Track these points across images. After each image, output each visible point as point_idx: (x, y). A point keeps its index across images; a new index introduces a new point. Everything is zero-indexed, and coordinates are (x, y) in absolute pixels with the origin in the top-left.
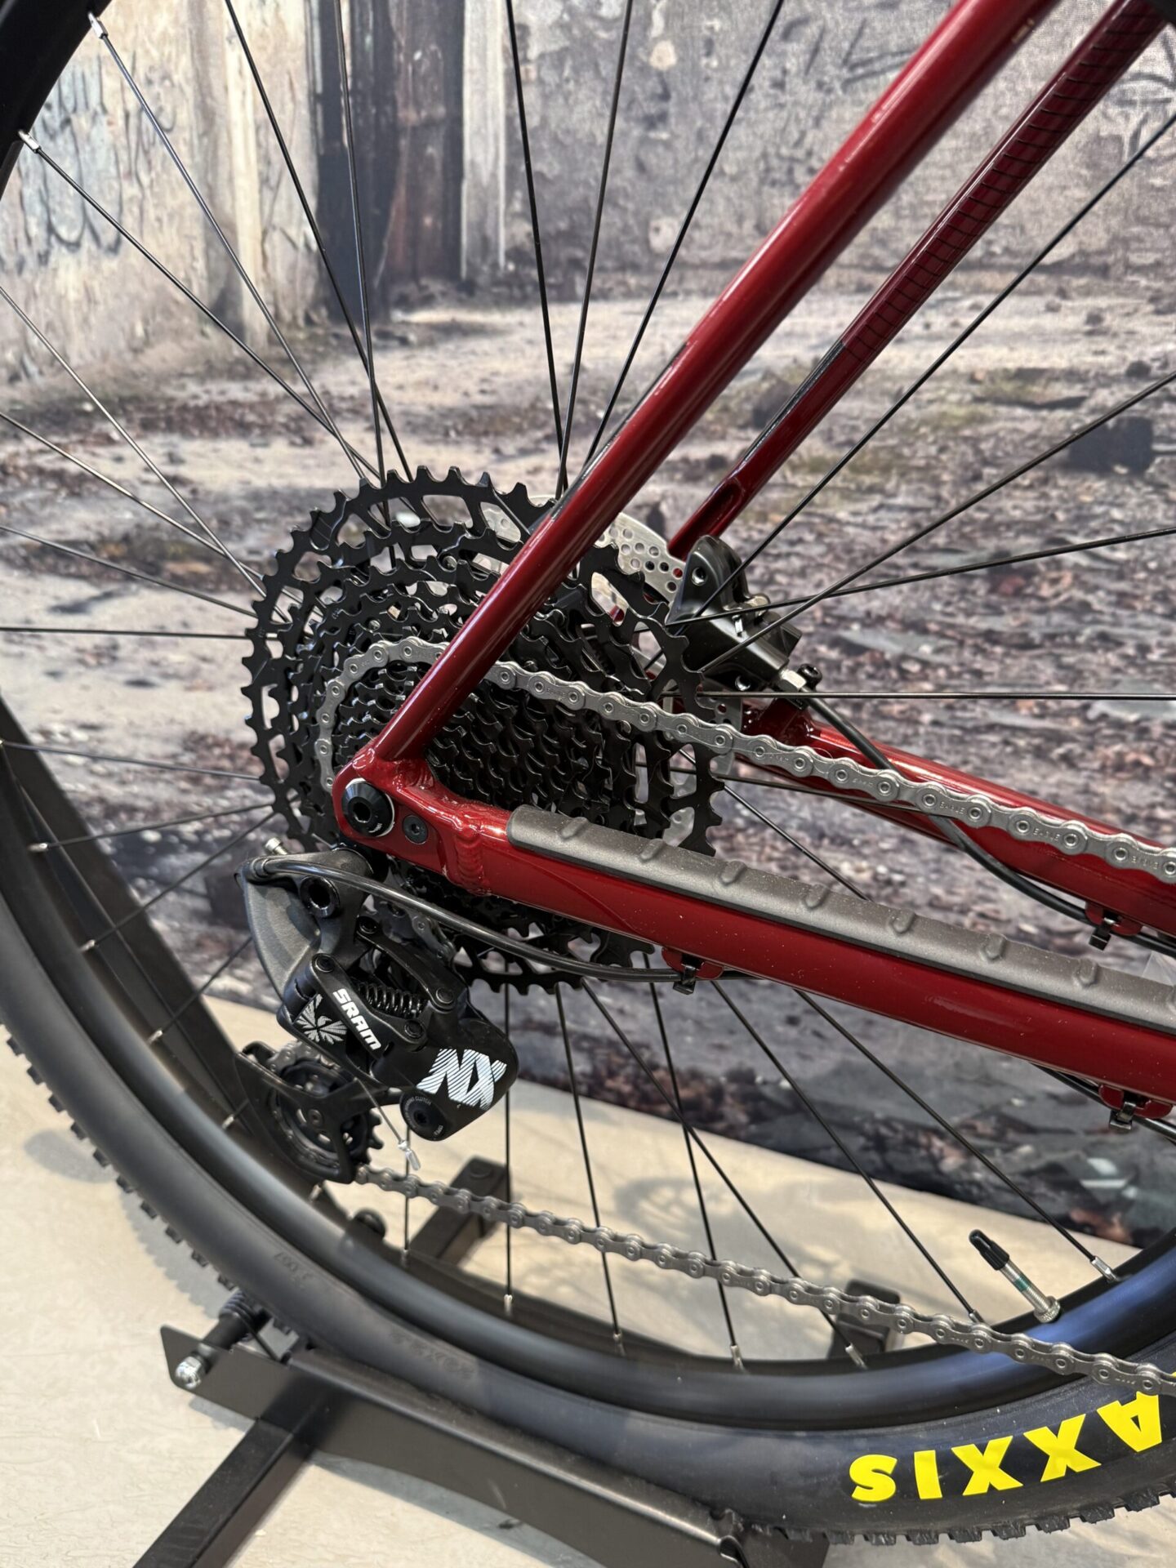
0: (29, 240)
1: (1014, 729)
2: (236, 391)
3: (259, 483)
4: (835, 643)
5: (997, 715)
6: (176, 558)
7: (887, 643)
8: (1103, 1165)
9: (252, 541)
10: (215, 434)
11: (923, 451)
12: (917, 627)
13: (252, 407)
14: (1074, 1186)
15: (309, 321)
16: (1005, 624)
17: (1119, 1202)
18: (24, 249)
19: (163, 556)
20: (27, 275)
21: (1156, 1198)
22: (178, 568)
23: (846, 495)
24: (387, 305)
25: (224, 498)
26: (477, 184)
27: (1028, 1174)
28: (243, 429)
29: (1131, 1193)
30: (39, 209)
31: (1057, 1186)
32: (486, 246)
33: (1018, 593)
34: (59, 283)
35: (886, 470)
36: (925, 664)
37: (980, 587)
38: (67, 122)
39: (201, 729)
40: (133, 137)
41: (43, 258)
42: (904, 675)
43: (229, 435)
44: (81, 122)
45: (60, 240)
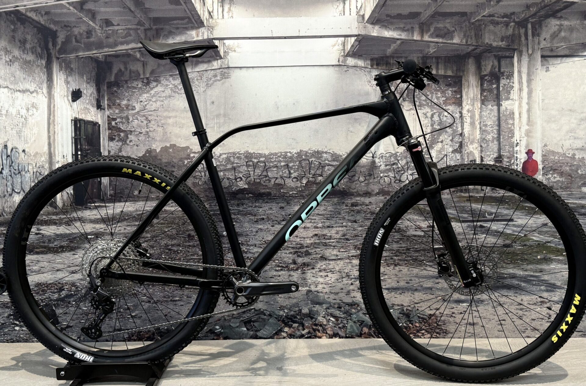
0: (7, 192)
1: (195, 259)
2: (54, 217)
3: (58, 233)
4: (168, 249)
5: (192, 257)
6: (37, 248)
7: (175, 249)
8: (217, 327)
9: (55, 244)
10: (49, 225)
11: (177, 221)
12: (179, 245)
13: (57, 220)
14: (214, 333)
15: (71, 205)
16: (191, 244)
17: (221, 333)
18: (6, 193)
19: (34, 248)
20: (6, 198)
21: (226, 331)
22: (38, 250)
23: (167, 227)
24: (87, 203)
25: (50, 236)
26: (104, 185)
27: (207, 332)
28: (55, 224)
29: (222, 331)
30: (11, 186)
31: (211, 333)
32: (106, 194)
33: (192, 239)
34: (14, 199)
35: (172, 224)
36: (181, 251)
37: (187, 239)
38: (20, 173)
39: (40, 282)
40: (35, 176)
41: (11, 195)
42: (178, 253)
43: (52, 225)
44: (23, 173)
45: (15, 192)
